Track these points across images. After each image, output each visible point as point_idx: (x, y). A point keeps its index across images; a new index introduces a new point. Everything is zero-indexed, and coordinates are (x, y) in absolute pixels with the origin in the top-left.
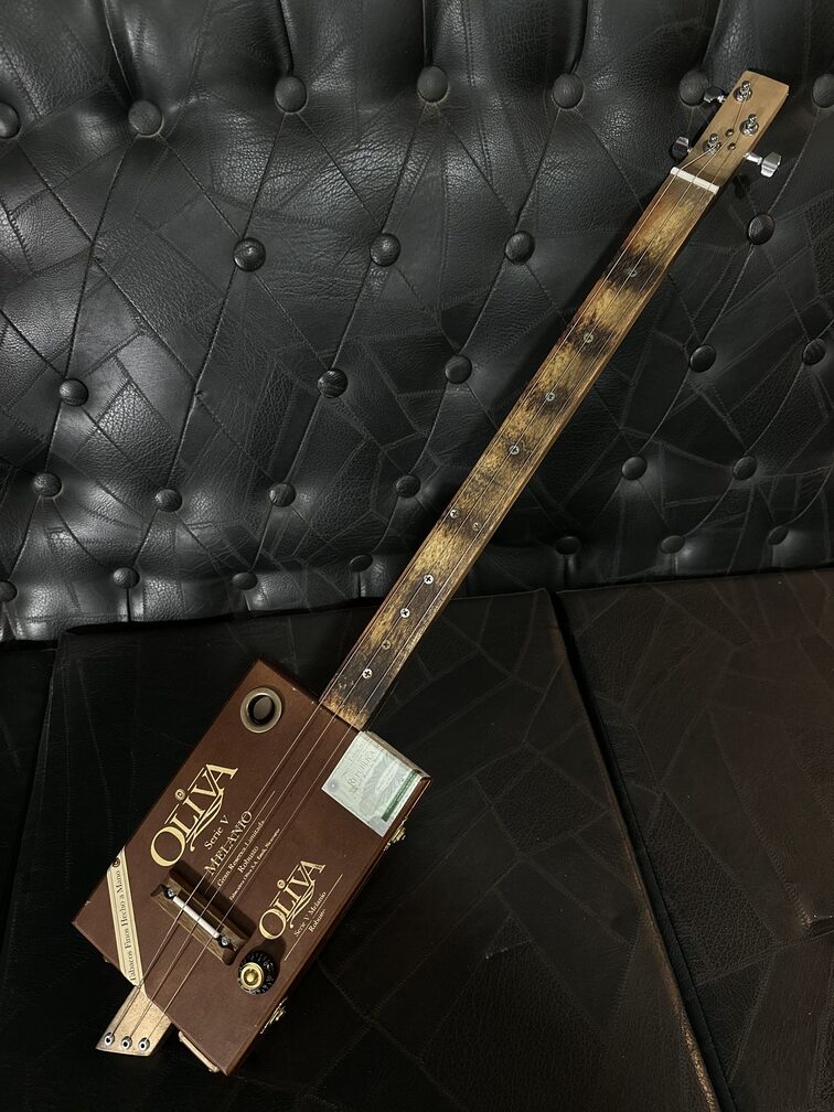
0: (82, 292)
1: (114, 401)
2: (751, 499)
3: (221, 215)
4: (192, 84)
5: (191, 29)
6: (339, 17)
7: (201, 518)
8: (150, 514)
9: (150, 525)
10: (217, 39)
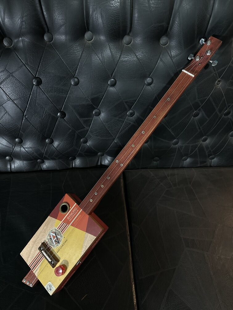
1: (3, 117)
2: (177, 150)
3: (29, 71)
4: (20, 35)
5: (18, 21)
6: (60, 18)
7: (28, 146)
8: (15, 144)
9: (15, 147)
10: (25, 23)
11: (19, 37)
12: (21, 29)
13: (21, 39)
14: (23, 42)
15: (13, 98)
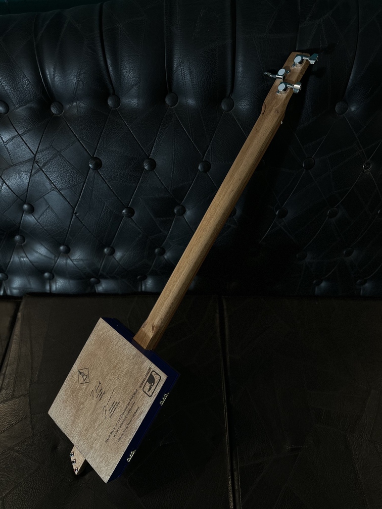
0: (31, 173)
1: (43, 213)
2: (304, 268)
3: (85, 148)
4: (74, 98)
5: (73, 79)
6: (131, 76)
7: (77, 258)
8: (58, 254)
9: (58, 258)
10: (83, 83)
11: (73, 102)
12: (76, 90)
13: (75, 104)
14: (78, 107)
15: (59, 187)
